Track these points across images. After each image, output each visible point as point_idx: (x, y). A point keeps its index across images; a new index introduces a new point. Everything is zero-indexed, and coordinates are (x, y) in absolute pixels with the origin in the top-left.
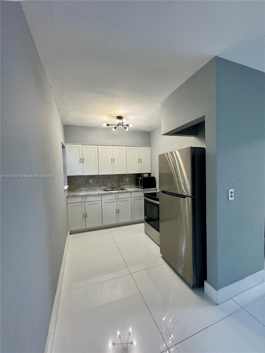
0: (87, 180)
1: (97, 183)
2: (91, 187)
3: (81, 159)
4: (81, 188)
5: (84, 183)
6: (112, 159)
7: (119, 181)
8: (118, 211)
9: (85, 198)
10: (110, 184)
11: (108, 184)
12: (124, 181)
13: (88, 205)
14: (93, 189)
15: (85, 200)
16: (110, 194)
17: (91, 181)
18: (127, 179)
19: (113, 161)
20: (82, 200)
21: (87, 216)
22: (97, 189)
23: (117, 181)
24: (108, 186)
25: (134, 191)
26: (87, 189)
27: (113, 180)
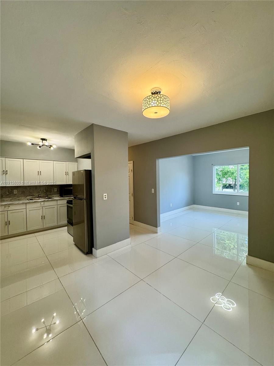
0: (10, 191)
1: (22, 193)
2: (15, 197)
3: (4, 171)
4: (3, 199)
5: (7, 193)
6: (38, 172)
7: (47, 191)
8: (43, 217)
9: (7, 208)
10: (37, 194)
11: (35, 194)
12: (52, 191)
13: (11, 213)
14: (18, 199)
15: (8, 209)
16: (35, 202)
17: (15, 192)
18: (56, 189)
19: (39, 173)
20: (4, 209)
21: (9, 224)
22: (22, 198)
23: (45, 191)
24: (34, 196)
25: (59, 200)
26: (11, 199)
27: (41, 190)
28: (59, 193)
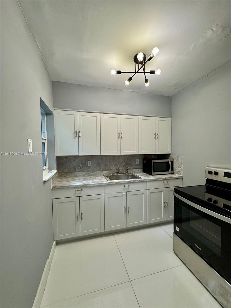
0: (84, 162)
1: (97, 166)
2: (89, 171)
3: (76, 132)
4: (76, 173)
5: (81, 165)
6: (119, 133)
7: (127, 164)
8: (127, 210)
9: (80, 191)
10: (115, 168)
11: (112, 168)
12: (133, 163)
13: (84, 200)
14: (92, 174)
15: (80, 193)
16: (116, 184)
17: (90, 163)
18: (137, 162)
19: (120, 136)
20: (75, 193)
21: (82, 218)
22: (97, 174)
23: (124, 164)
24: (111, 170)
25: (151, 181)
26: (84, 173)
27: (119, 162)
28: (141, 166)
